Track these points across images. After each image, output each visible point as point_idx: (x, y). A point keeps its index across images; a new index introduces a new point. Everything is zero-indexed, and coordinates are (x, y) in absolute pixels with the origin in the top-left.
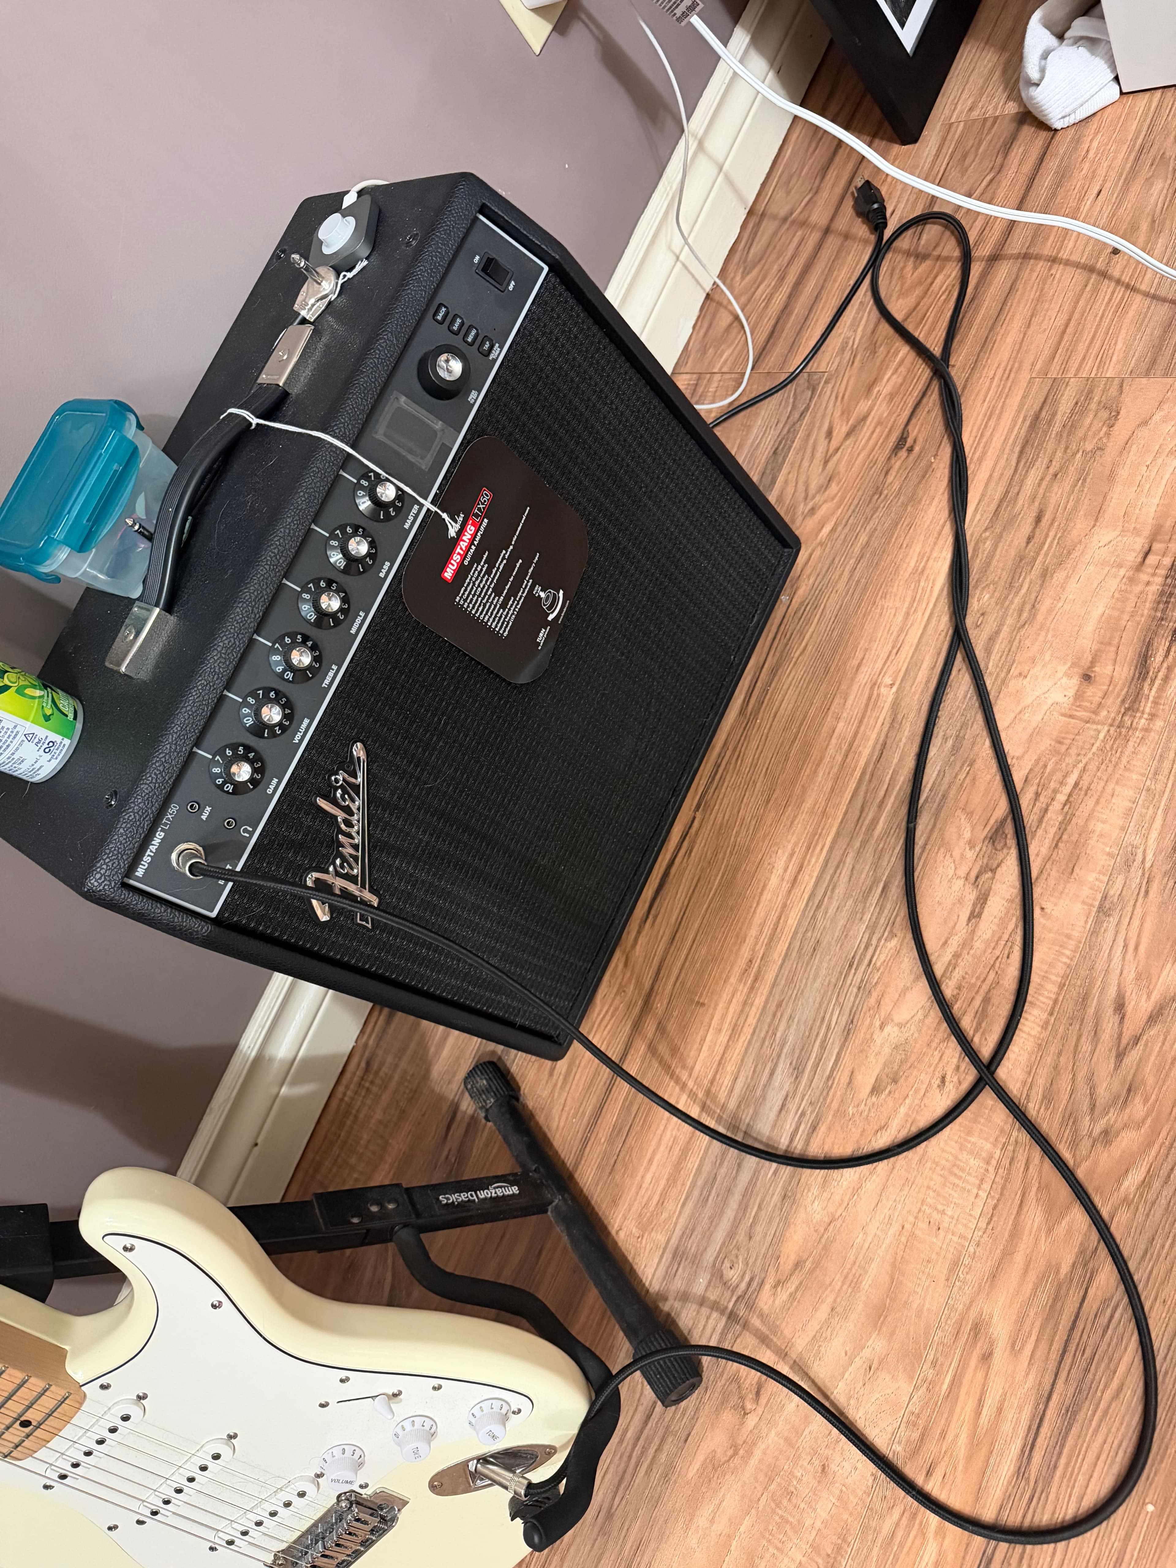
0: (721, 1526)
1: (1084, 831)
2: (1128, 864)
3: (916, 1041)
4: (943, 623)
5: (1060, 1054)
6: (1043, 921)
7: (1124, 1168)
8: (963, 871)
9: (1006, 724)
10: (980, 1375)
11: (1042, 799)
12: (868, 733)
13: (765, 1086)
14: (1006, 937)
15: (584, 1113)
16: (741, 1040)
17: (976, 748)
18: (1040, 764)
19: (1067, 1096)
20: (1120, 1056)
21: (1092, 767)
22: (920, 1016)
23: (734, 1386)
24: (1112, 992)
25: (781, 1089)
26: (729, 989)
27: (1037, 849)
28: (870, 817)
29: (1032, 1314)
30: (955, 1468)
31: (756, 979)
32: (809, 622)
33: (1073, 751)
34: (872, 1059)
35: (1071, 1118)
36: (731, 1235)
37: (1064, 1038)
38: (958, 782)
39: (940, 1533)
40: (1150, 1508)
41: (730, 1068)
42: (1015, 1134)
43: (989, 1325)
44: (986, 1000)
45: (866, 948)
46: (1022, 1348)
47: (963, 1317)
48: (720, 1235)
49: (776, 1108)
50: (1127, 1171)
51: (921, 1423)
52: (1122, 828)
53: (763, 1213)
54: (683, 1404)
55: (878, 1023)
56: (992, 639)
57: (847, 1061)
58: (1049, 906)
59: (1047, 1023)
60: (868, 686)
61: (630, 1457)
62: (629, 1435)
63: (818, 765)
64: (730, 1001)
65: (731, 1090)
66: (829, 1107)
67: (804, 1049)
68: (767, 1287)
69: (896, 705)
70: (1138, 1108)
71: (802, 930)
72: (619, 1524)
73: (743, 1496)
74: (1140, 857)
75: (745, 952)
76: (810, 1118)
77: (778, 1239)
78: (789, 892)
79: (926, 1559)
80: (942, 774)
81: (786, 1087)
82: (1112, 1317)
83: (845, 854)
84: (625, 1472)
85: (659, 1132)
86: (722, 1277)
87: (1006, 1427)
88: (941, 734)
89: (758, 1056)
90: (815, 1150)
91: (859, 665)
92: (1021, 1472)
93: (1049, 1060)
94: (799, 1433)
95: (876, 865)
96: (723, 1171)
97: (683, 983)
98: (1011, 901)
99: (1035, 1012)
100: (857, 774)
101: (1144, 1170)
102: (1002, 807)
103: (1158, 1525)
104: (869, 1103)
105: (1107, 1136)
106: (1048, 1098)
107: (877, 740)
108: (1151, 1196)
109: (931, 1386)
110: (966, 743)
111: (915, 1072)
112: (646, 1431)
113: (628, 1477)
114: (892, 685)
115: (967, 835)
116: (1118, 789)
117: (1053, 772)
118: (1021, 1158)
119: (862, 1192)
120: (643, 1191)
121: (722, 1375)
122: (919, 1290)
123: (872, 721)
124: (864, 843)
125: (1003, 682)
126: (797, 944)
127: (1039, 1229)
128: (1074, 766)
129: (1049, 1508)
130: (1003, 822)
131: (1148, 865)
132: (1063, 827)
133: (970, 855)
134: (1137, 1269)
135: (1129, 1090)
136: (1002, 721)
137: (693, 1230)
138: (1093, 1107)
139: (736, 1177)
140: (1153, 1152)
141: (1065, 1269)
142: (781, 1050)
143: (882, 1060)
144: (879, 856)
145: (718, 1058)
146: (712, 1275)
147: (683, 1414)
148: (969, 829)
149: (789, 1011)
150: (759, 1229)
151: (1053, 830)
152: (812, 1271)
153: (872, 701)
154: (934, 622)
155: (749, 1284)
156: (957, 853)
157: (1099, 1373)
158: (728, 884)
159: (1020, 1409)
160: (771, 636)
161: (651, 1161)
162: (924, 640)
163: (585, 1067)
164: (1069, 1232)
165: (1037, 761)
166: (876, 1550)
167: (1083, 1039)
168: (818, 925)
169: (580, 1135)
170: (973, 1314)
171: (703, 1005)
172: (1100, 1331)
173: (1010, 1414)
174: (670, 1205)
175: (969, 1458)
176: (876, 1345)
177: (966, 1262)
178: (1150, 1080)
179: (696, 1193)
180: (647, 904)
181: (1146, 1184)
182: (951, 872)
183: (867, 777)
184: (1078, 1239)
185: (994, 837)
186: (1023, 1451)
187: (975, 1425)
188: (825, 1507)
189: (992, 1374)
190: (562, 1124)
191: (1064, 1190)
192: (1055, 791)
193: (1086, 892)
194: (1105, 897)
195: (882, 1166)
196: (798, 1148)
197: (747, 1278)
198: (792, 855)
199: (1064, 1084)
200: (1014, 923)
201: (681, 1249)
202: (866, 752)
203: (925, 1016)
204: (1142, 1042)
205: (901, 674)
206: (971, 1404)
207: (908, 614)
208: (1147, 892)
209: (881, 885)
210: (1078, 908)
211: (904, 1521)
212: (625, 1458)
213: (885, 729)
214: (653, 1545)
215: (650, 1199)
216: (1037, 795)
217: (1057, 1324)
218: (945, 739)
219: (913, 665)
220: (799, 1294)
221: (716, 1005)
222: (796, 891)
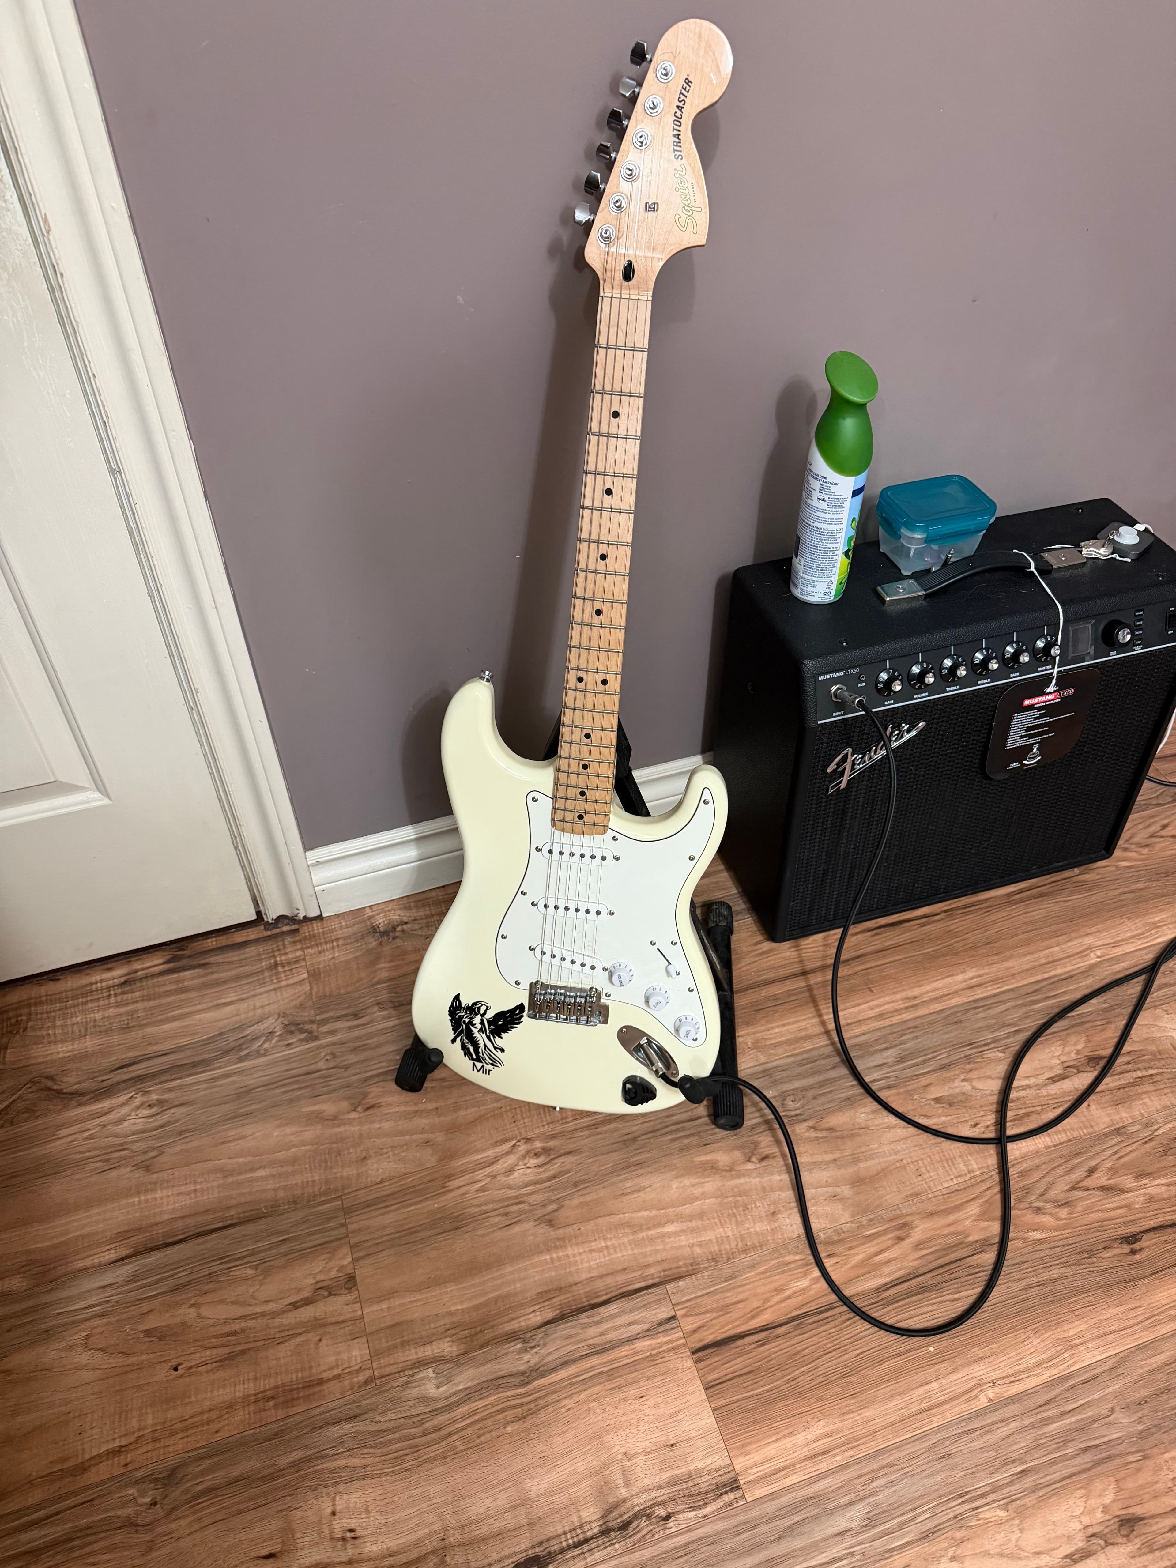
0: (697, 1191)
1: (1139, 1096)
2: (1147, 1125)
3: (976, 1099)
4: (1148, 957)
5: (1045, 1163)
6: (1085, 1110)
7: (1034, 1228)
8: (1064, 1058)
9: (1141, 1023)
10: (890, 1242)
11: (1130, 1066)
12: (1068, 964)
13: (878, 1050)
14: (1060, 1100)
15: (761, 975)
16: (881, 1022)
17: (1117, 1019)
18: (1140, 1054)
19: (1033, 1181)
20: (1073, 1188)
21: (1166, 1076)
22: (988, 1092)
23: (753, 1146)
24: (1093, 1163)
25: (886, 1058)
26: (893, 997)
27: (1108, 1082)
28: (1036, 998)
29: (939, 1241)
30: (845, 1264)
31: (912, 1006)
32: (1080, 892)
33: (1163, 1062)
34: (946, 1088)
35: (1027, 1190)
36: (804, 1089)
37: (1052, 1160)
38: (1095, 1024)
39: (815, 1281)
40: (932, 1349)
41: (864, 1028)
42: (993, 1173)
43: (912, 1228)
44: (1027, 1115)
45: (985, 1045)
46: (920, 1249)
47: (902, 1216)
48: (797, 1084)
49: (875, 1063)
50: (1035, 1230)
51: (843, 1236)
52: (1157, 1110)
53: (830, 1095)
54: (717, 1130)
55: (962, 1077)
56: (1166, 985)
57: (932, 1078)
58: (1093, 1107)
59: (1049, 1147)
60: (1085, 947)
61: (667, 1127)
62: (674, 1118)
63: (1030, 954)
64: (889, 1003)
65: (857, 1036)
66: (906, 1086)
67: (912, 1055)
68: (805, 1124)
69: (1092, 967)
70: (1064, 1213)
71: (956, 1009)
72: (637, 1147)
73: (719, 1189)
74: (1156, 1127)
75: (916, 991)
76: (891, 1081)
77: (831, 1112)
78: (964, 989)
79: (799, 1284)
80: (1090, 1013)
81: (889, 1060)
82: (977, 1273)
83: (1010, 1000)
84: (658, 1130)
85: (799, 1018)
86: (784, 1100)
87: (886, 1270)
88: (1105, 998)
89: (885, 1036)
90: (882, 1095)
91: (1089, 934)
92: (878, 1290)
93: (1037, 1161)
94: (772, 1190)
95: (1021, 1018)
96: (823, 1062)
97: (868, 973)
98: (1077, 1090)
99: (1047, 1139)
100: (1046, 975)
101: (1044, 1236)
102: (1108, 1052)
103: (929, 1357)
104: (928, 1102)
105: (1038, 1210)
106: (1023, 1174)
107: (1069, 972)
108: (1038, 1248)
109: (861, 1226)
110: (1113, 1013)
111: (964, 1110)
112: (686, 1124)
113: (658, 1133)
114: (1098, 957)
115: (1079, 1047)
116: (1170, 1095)
117: (1145, 1061)
118: (988, 1184)
119: (892, 1130)
120: (769, 1033)
121: (750, 1136)
122: (888, 1189)
123: (1074, 962)
124: (1024, 1005)
125: (1155, 1006)
126: (948, 1013)
127: (971, 1216)
128: (1158, 1068)
129: (881, 1313)
130: (1102, 1058)
131: (1156, 1133)
132: (1129, 1085)
133: (1073, 1056)
134: (1007, 1266)
135: (1065, 1204)
136: (1139, 1021)
137: (784, 1070)
138: (1042, 1195)
139: (828, 1070)
140: (1055, 1234)
141: (970, 1239)
142: (900, 1044)
143: (951, 1092)
144: (1026, 1016)
145: (861, 1018)
146: (780, 1095)
147: (713, 1134)
148: (1083, 1045)
149: (918, 1034)
150: (822, 1100)
151: (1122, 1082)
152: (836, 1137)
153: (1082, 954)
154: (1144, 952)
155: (797, 1115)
156: (1067, 1049)
157: (952, 1287)
158: (933, 957)
159: (900, 1269)
160: (1054, 879)
161: (784, 1025)
162: (1131, 955)
163: (780, 958)
164: (985, 1229)
165: (1141, 1050)
166: (773, 1262)
167: (1062, 1168)
168: (968, 1015)
169: (751, 982)
170: (909, 1219)
171: (872, 991)
172: (966, 1273)
173: (892, 1267)
174: (780, 1050)
175: (856, 1266)
176: (846, 1191)
177: (923, 1198)
178: (1079, 1209)
179: (799, 1058)
180: (877, 925)
181: (1040, 1241)
182: (1057, 1054)
183: (1050, 981)
184: (988, 1234)
185: (1092, 1060)
186: (886, 1284)
187: (870, 1258)
188: (761, 1227)
189: (897, 1247)
190: (744, 969)
191: (998, 1212)
192: (1139, 1069)
193: (1116, 1117)
194: (1124, 1127)
195: (912, 1130)
196: (874, 1087)
197: (798, 1112)
198: (980, 976)
199: (1036, 1176)
200: (1069, 1099)
201: (771, 1072)
202: (1059, 971)
203: (990, 1095)
204: (1089, 1192)
205: (1107, 957)
206: (875, 1249)
207: (1134, 937)
208: (1146, 1143)
209: (1017, 1028)
210: (1107, 1120)
211: (800, 1263)
212: (663, 1125)
213: (1078, 971)
214: (649, 1169)
215: (771, 1039)
216: (1129, 1063)
217: (947, 1255)
218: (1105, 1002)
219: (1118, 959)
220: (821, 1140)
221: (880, 998)
222: (968, 992)
